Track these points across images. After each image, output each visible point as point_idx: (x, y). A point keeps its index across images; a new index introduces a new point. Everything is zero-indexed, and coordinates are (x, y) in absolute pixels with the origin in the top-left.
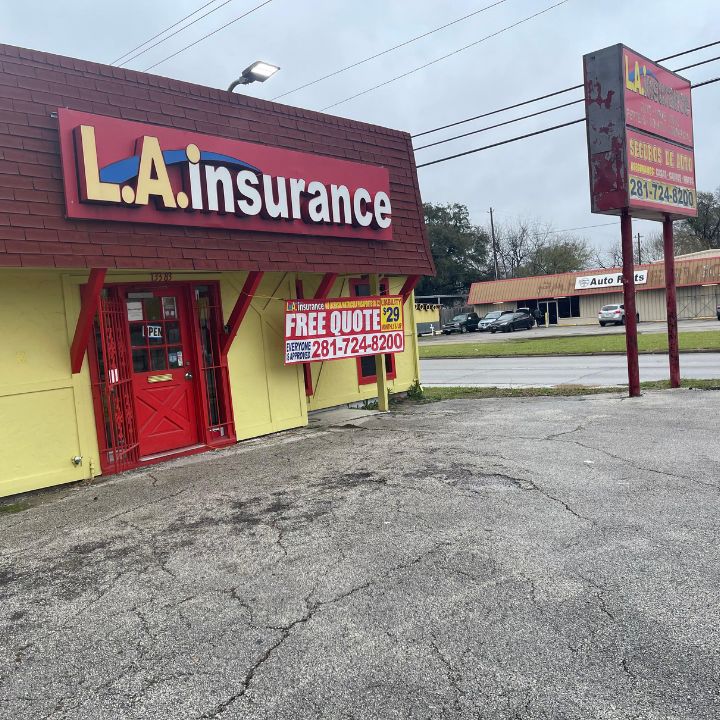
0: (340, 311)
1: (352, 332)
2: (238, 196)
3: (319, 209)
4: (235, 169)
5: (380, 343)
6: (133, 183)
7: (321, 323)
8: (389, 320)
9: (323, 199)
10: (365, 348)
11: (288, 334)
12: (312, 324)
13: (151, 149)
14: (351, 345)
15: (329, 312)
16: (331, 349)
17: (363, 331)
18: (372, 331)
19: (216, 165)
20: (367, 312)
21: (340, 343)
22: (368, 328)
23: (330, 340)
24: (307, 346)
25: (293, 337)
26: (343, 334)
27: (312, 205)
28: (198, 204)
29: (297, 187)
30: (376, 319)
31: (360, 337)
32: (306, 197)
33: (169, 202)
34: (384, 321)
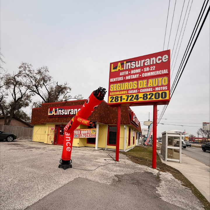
0: (83, 131)
1: (85, 134)
2: (61, 113)
3: (72, 113)
4: (61, 110)
5: (91, 136)
6: (52, 113)
7: (79, 132)
8: (93, 132)
9: (73, 112)
10: (87, 136)
11: (74, 134)
12: (78, 132)
13: (54, 109)
14: (85, 136)
15: (81, 131)
16: (81, 136)
17: (87, 134)
18: (89, 134)
19: (60, 110)
20: (88, 131)
21: (83, 135)
22: (88, 133)
23: (81, 135)
24: (77, 136)
25: (75, 134)
26: (83, 134)
27: (71, 112)
28: (57, 114)
29: (69, 110)
30: (90, 132)
31: (87, 135)
32: (70, 111)
33: (55, 115)
34: (92, 132)
